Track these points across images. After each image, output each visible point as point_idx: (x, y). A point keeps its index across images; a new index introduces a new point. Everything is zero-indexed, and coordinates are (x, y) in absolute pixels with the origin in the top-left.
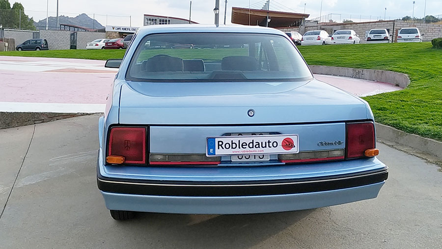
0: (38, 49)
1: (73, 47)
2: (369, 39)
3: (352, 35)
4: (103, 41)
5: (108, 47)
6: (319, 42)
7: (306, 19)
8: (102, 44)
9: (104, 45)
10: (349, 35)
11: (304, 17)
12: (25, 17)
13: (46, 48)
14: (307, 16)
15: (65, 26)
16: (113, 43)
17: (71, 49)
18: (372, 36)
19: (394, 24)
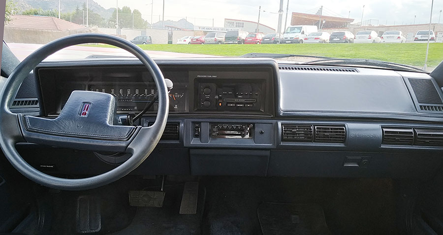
0: (144, 44)
1: (170, 42)
2: (416, 39)
3: (400, 36)
4: (189, 38)
5: (193, 43)
6: (370, 41)
7: (351, 23)
8: (189, 40)
9: (190, 41)
10: (398, 36)
11: (349, 22)
12: (141, 20)
13: (151, 43)
14: (352, 20)
15: (168, 27)
16: (197, 40)
17: (169, 43)
18: (419, 37)
19: (434, 27)
